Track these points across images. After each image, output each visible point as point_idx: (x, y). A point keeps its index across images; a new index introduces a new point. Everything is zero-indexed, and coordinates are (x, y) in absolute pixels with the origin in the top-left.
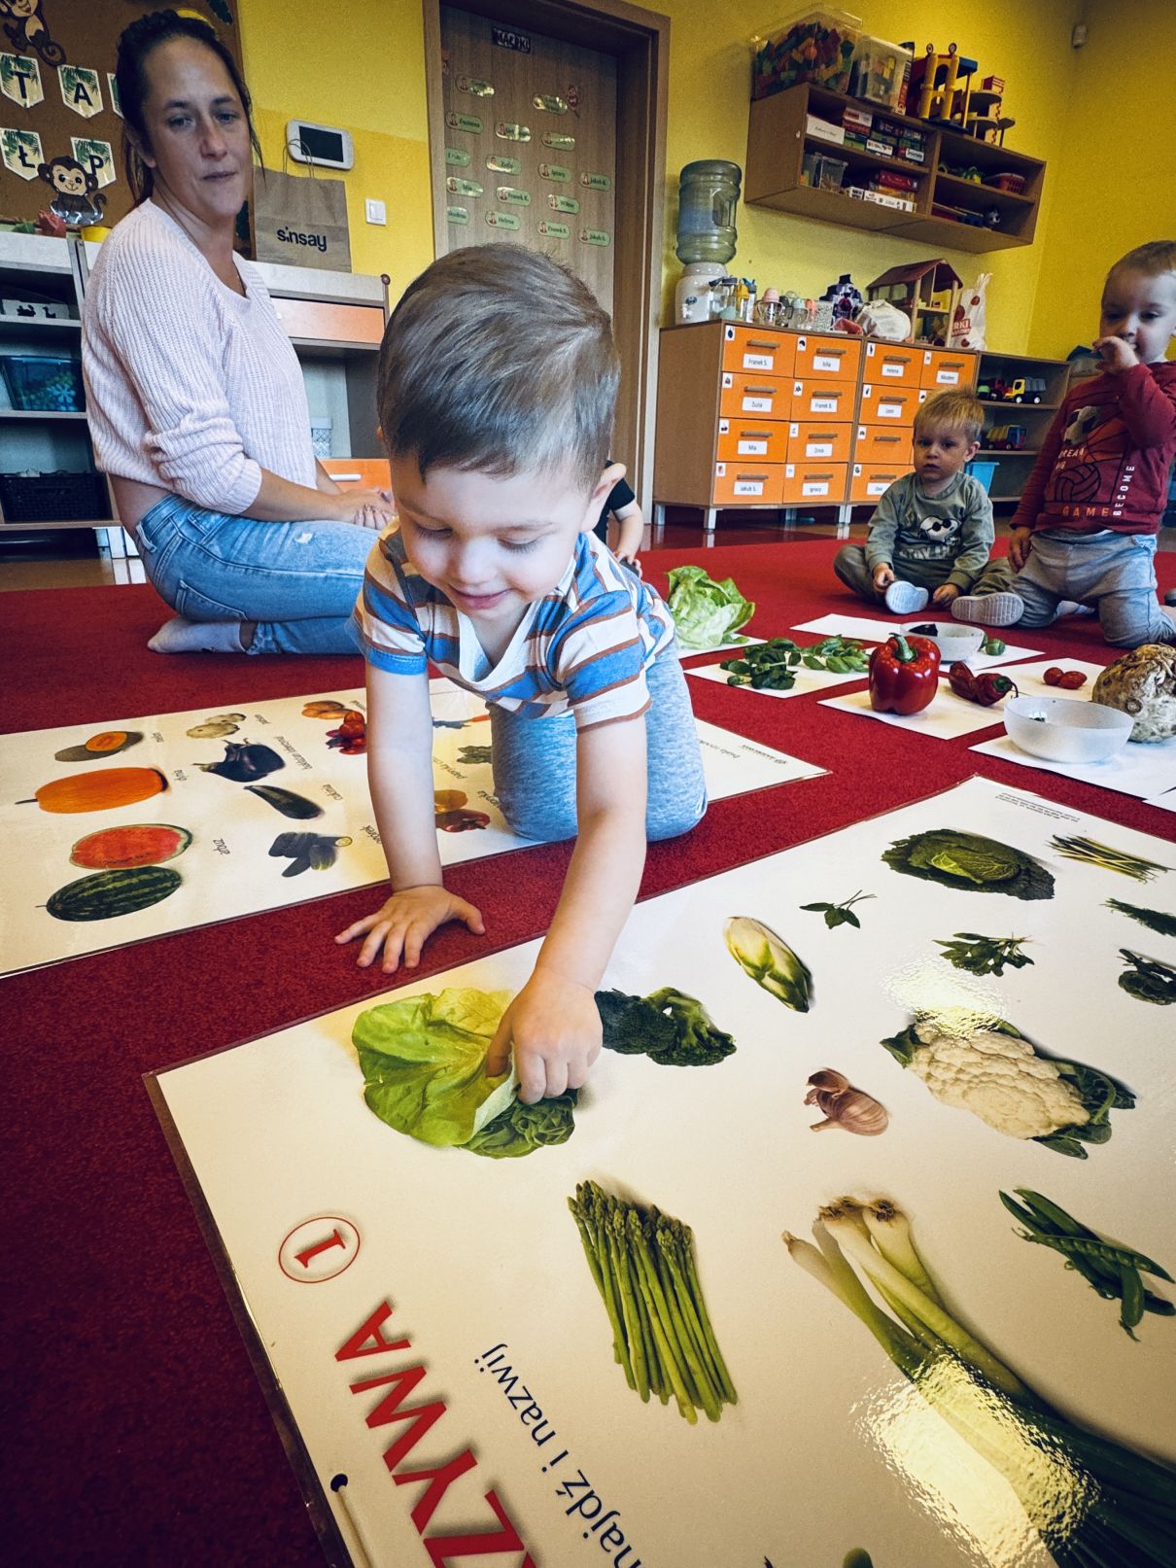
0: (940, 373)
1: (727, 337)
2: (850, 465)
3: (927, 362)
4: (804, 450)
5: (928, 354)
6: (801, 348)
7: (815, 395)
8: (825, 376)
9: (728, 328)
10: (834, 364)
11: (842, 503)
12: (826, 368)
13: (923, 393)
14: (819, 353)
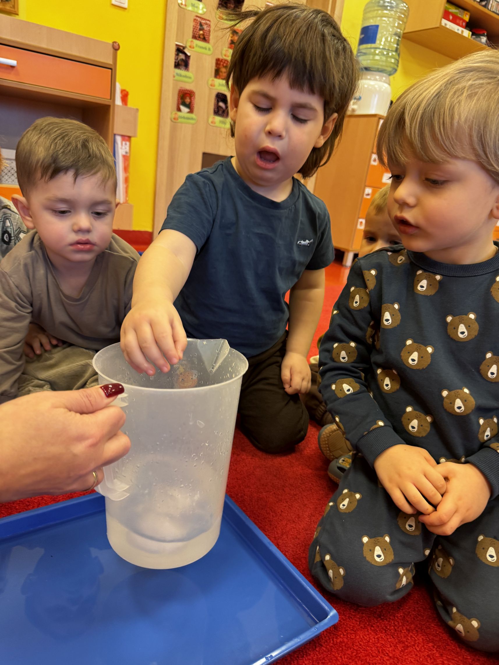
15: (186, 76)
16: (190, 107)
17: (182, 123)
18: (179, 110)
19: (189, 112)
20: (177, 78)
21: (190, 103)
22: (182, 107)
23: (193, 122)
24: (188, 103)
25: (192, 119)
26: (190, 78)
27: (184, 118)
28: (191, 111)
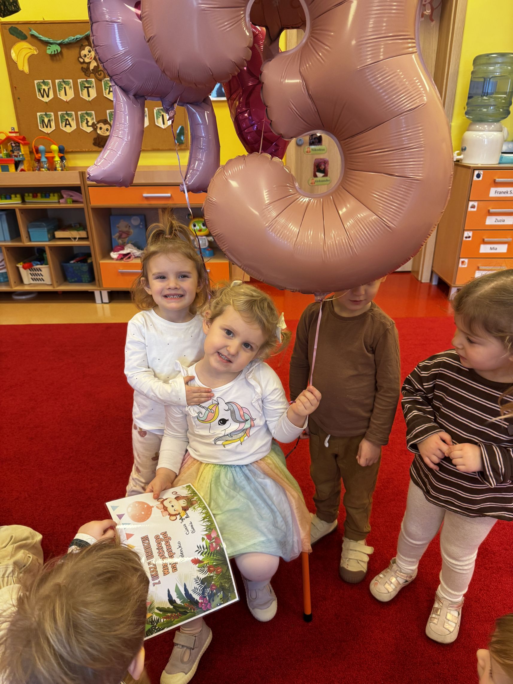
1: (475, 178)
9: (476, 172)
15: (320, 150)
16: (325, 172)
17: (318, 185)
18: (315, 176)
19: (323, 176)
20: (312, 152)
21: (325, 169)
22: (318, 174)
23: (328, 182)
24: (322, 169)
25: (327, 180)
26: (323, 150)
27: (320, 181)
28: (326, 175)
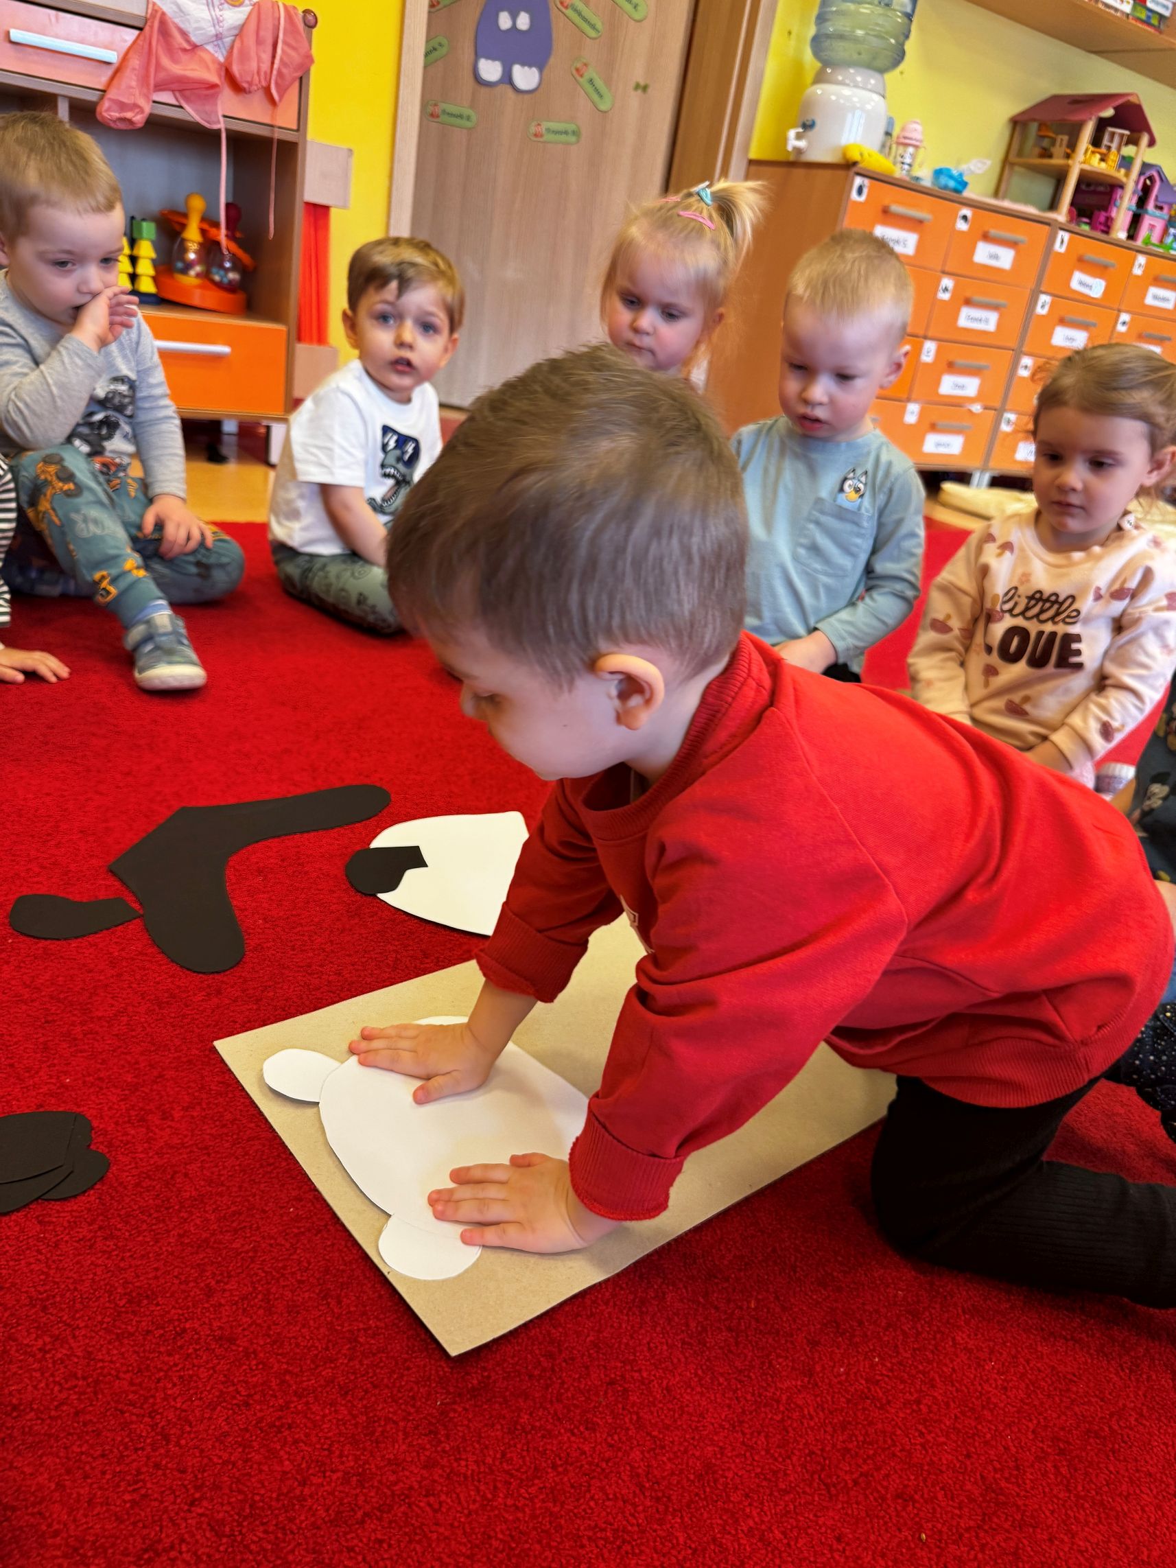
0: (1153, 290)
1: (854, 195)
2: (999, 412)
3: (1137, 271)
4: (938, 383)
5: (1141, 259)
6: (962, 226)
7: (968, 302)
8: (990, 274)
9: (858, 181)
10: (1005, 258)
11: (977, 469)
12: (993, 263)
13: (1125, 317)
14: (986, 237)
